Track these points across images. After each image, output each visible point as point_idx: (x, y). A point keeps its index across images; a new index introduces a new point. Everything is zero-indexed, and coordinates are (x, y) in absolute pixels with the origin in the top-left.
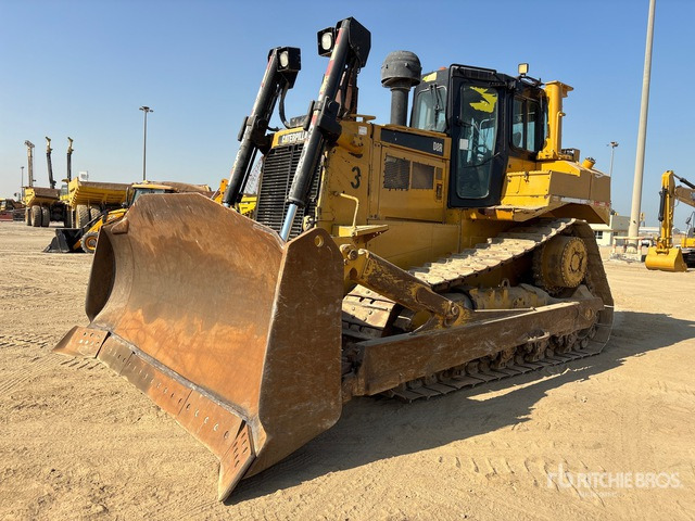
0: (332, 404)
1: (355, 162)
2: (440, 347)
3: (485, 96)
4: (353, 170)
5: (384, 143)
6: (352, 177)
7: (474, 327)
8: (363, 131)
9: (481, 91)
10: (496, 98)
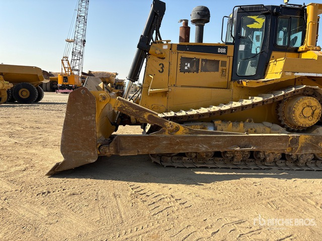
0: (92, 153)
1: (161, 61)
2: (165, 142)
3: (257, 20)
4: (160, 65)
5: (179, 51)
6: (159, 68)
7: (190, 137)
8: (165, 47)
9: (254, 17)
10: (265, 20)
